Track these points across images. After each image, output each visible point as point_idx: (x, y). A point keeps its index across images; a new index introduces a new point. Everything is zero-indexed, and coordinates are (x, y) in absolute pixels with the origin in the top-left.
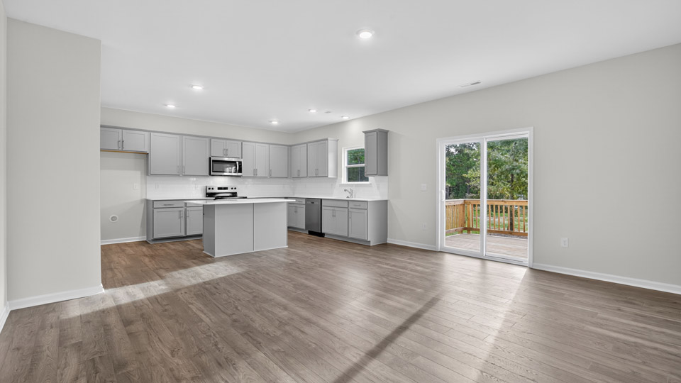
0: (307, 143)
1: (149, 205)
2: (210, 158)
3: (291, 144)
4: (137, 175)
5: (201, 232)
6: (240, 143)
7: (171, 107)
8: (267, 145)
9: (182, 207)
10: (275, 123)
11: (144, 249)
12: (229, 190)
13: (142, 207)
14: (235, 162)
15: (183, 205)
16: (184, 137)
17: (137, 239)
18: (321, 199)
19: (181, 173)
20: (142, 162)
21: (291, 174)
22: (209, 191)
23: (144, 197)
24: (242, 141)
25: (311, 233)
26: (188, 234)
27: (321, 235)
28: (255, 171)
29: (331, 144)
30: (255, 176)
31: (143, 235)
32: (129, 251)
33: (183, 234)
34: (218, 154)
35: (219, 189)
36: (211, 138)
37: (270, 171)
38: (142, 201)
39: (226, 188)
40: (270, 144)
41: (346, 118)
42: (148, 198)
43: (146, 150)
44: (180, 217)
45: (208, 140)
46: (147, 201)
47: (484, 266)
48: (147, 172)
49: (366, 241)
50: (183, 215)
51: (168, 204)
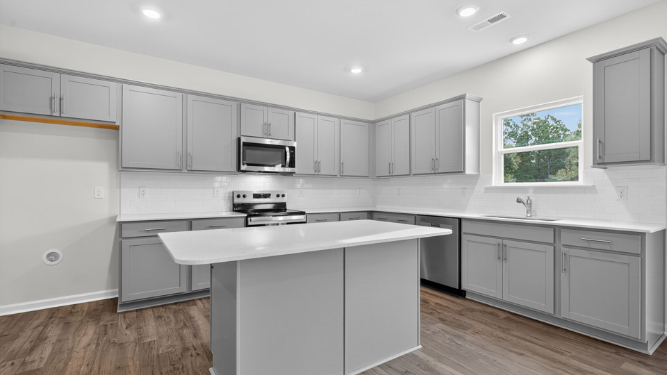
0: (409, 113)
2: (239, 139)
3: (372, 118)
4: (102, 170)
6: (292, 113)
8: (337, 120)
12: (273, 199)
14: (283, 147)
16: (189, 96)
17: (100, 294)
18: (460, 219)
19: (184, 167)
20: (111, 144)
21: (376, 171)
22: (237, 201)
23: (115, 216)
24: (295, 111)
26: (194, 288)
27: (460, 293)
28: (317, 164)
29: (471, 106)
30: (316, 175)
31: (113, 288)
33: (184, 289)
34: (252, 133)
35: (256, 196)
36: (240, 102)
37: (341, 165)
38: (111, 220)
39: (267, 196)
40: (340, 117)
42: (121, 217)
43: (112, 118)
45: (234, 104)
51: (153, 229)
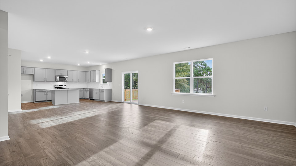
0: (90, 71)
1: (34, 91)
2: (56, 76)
3: (86, 71)
5: (51, 100)
7: (42, 61)
8: (77, 71)
9: (46, 92)
10: (79, 65)
11: (33, 104)
13: (32, 91)
14: (65, 77)
15: (46, 91)
16: (47, 69)
17: (30, 102)
18: (93, 89)
19: (45, 81)
20: (32, 77)
21: (86, 81)
22: (56, 86)
23: (32, 88)
24: (68, 70)
25: (91, 99)
26: (48, 100)
27: (94, 100)
28: (73, 80)
29: (97, 71)
30: (72, 82)
31: (32, 100)
32: (28, 104)
33: (46, 100)
35: (59, 86)
36: (56, 70)
37: (78, 80)
38: (32, 89)
39: (62, 86)
41: (101, 64)
42: (34, 89)
43: (33, 74)
44: (45, 94)
46: (34, 90)
47: (131, 106)
48: (34, 80)
49: (104, 101)
50: (46, 94)
51: (41, 91)
